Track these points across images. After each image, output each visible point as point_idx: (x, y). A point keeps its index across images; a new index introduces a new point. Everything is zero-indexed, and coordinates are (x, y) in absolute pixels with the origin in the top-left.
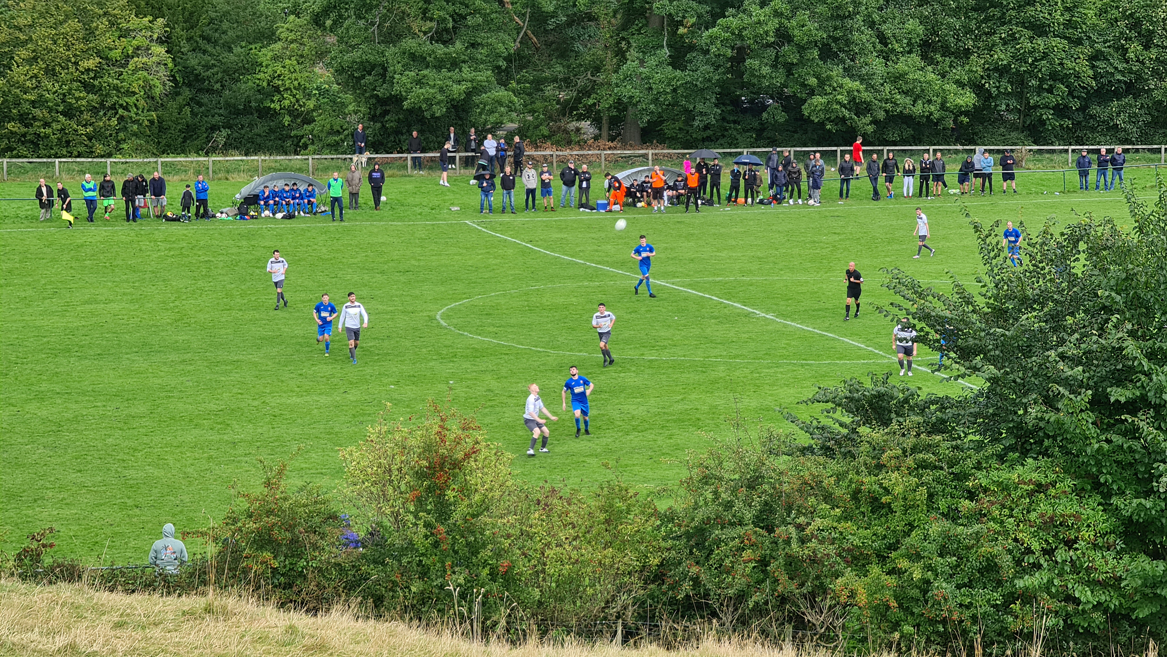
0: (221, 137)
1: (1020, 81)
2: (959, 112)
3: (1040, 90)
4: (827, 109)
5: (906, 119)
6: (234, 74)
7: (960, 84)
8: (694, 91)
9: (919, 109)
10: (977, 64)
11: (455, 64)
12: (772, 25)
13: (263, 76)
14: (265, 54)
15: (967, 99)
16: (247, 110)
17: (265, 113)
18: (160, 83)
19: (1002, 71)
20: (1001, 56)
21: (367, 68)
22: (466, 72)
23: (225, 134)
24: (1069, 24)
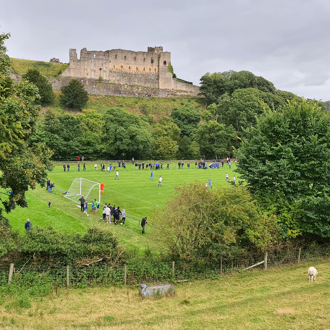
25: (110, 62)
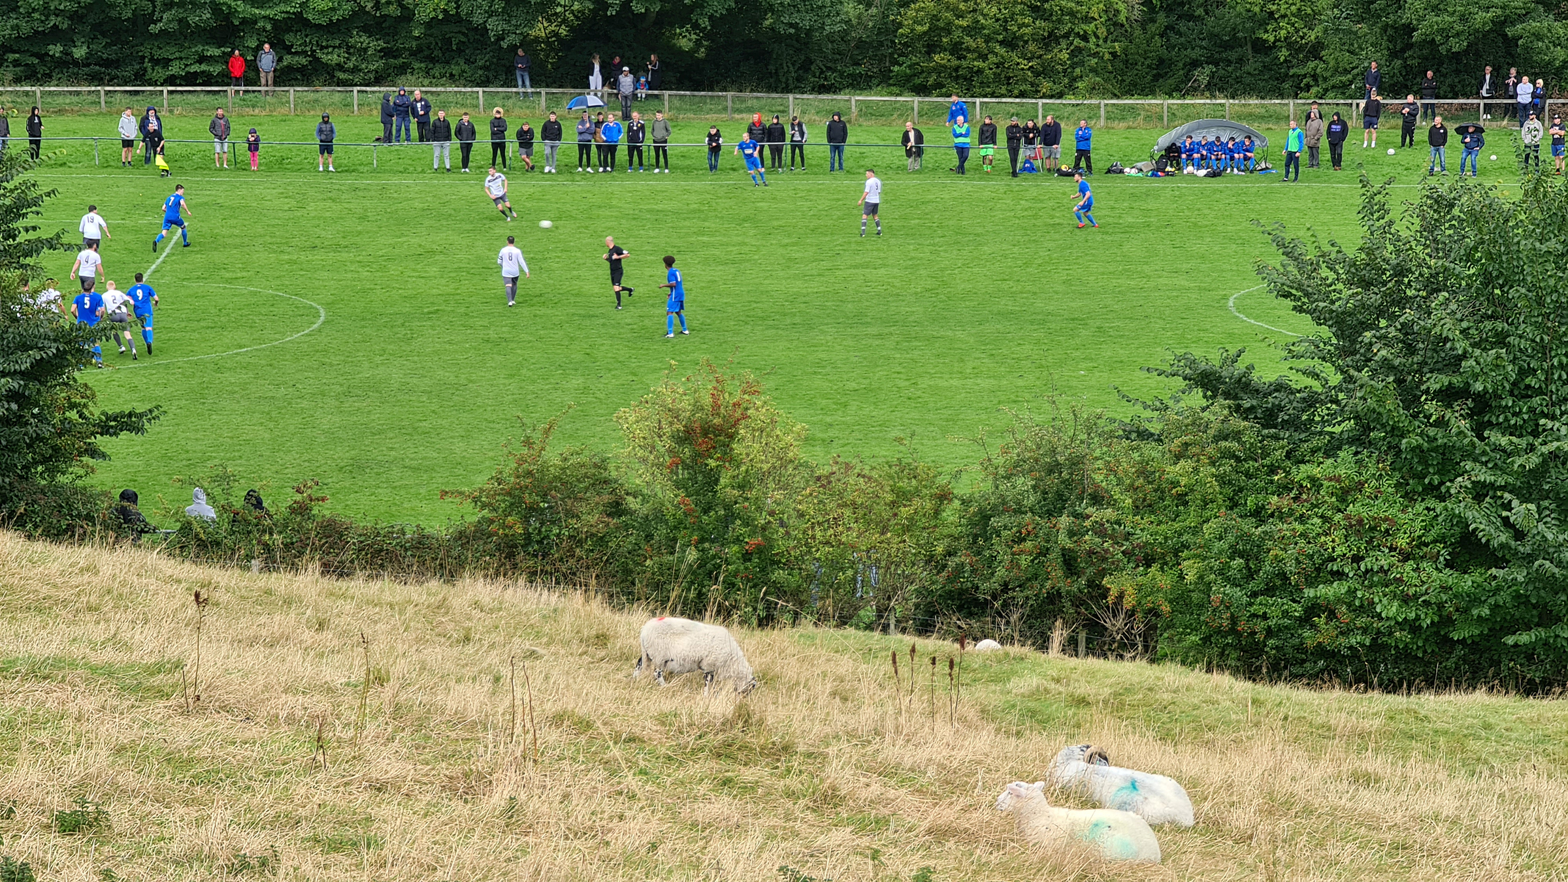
0: (1202, 75)
16: (1234, 43)
17: (1261, 47)
18: (1128, 7)
23: (1208, 72)
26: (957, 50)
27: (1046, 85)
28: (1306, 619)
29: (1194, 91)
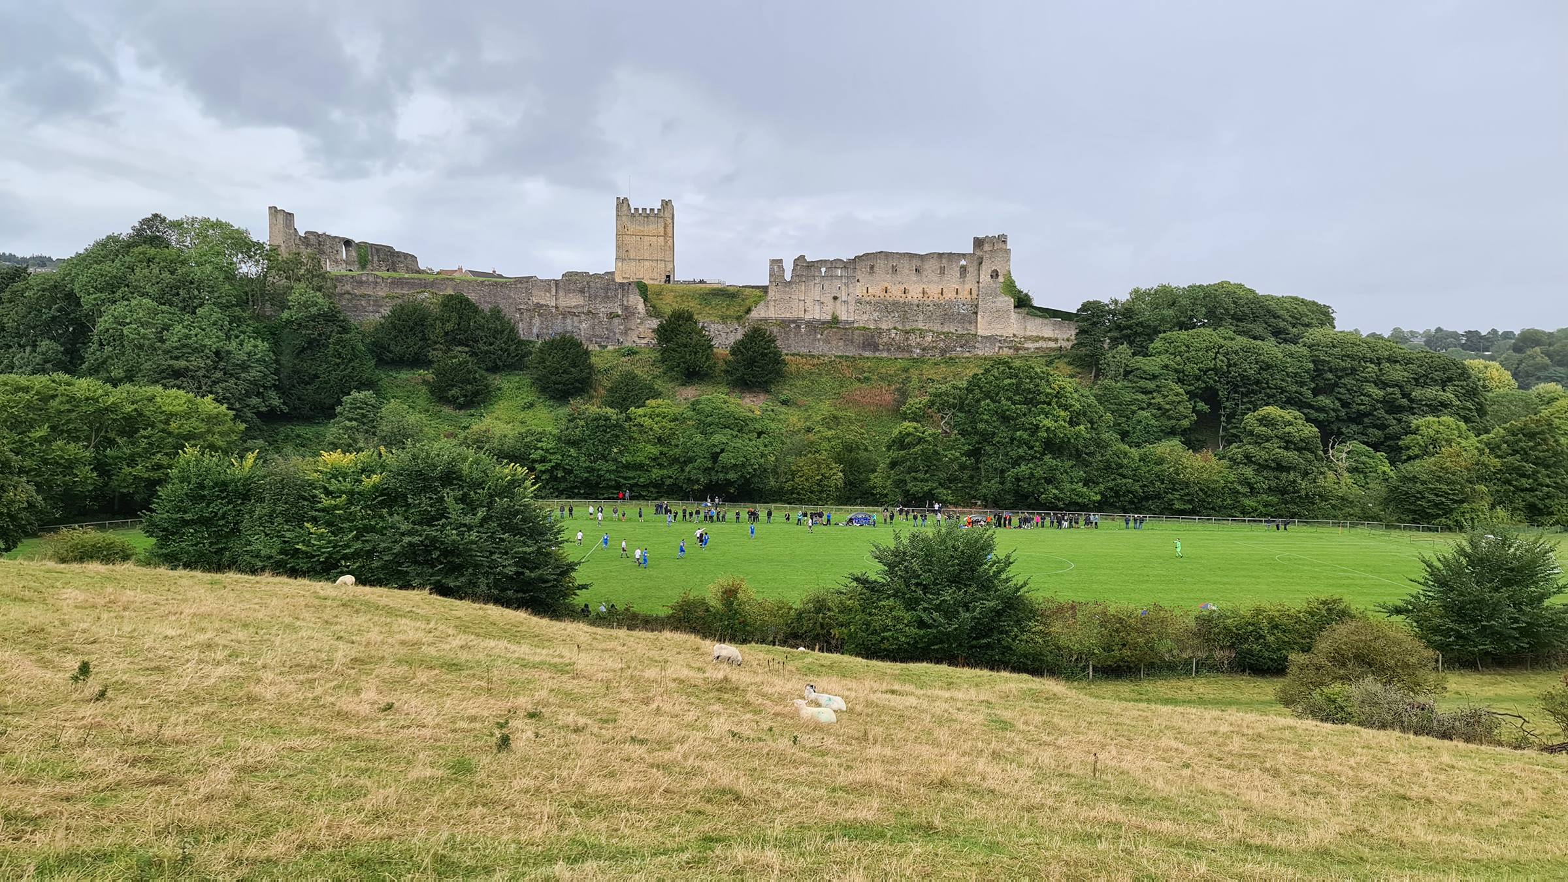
1: (1117, 493)
2: (1094, 502)
3: (1124, 496)
4: (1046, 498)
5: (1078, 504)
6: (862, 482)
7: (1096, 494)
8: (1006, 492)
9: (1080, 501)
10: (1102, 487)
11: (927, 481)
12: (1027, 472)
13: (871, 483)
14: (872, 476)
15: (1098, 497)
16: (866, 493)
17: (873, 494)
18: (840, 484)
19: (1111, 489)
20: (1110, 484)
21: (902, 481)
22: (930, 483)
24: (1134, 475)
25: (858, 281)
26: (798, 493)
27: (820, 503)
28: (881, 641)
29: (856, 505)
